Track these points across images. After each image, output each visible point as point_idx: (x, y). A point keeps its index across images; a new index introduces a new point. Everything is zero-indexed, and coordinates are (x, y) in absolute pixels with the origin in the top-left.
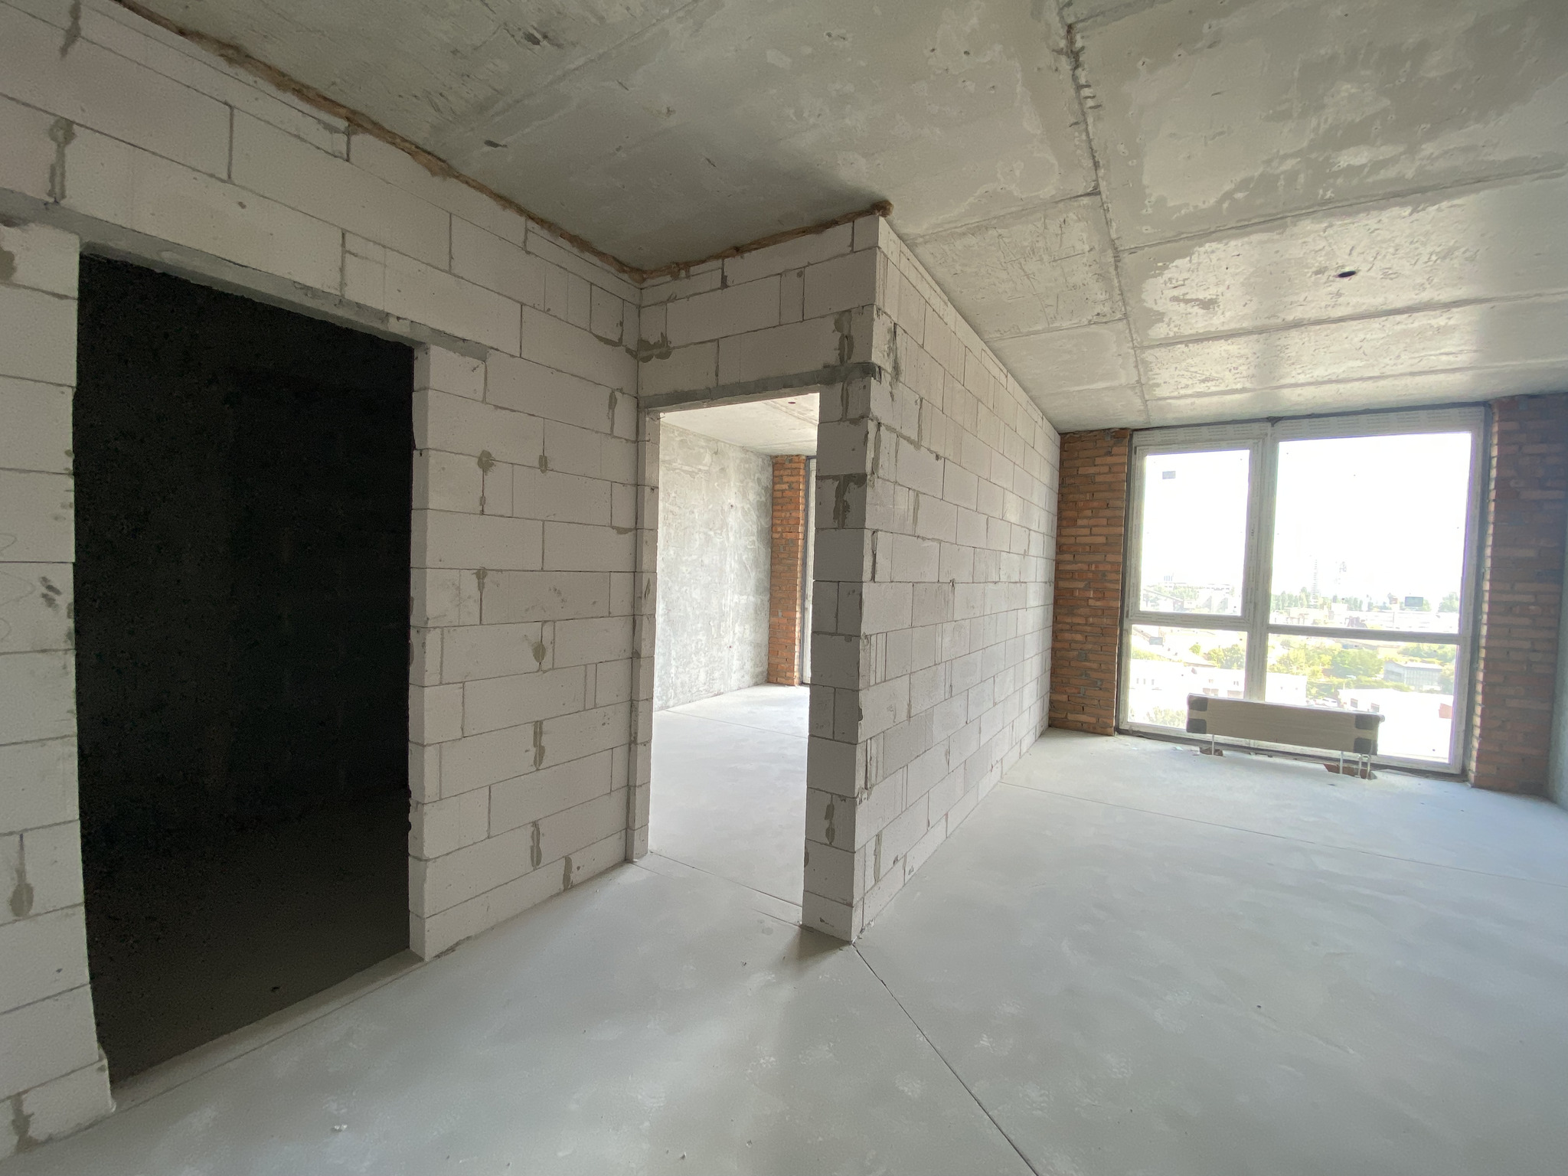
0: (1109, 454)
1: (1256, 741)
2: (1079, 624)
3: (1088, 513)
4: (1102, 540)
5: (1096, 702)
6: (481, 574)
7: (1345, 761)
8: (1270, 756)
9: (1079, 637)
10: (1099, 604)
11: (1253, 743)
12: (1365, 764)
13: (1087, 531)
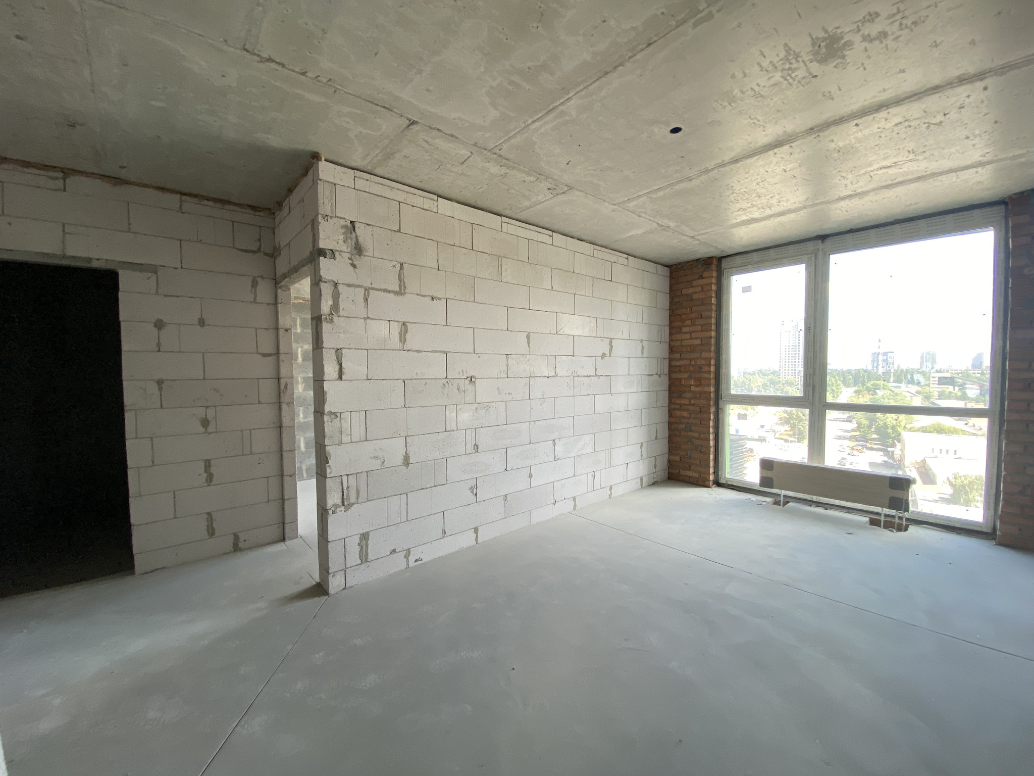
0: (701, 277)
1: (818, 497)
2: (685, 404)
3: (689, 322)
4: (698, 342)
5: (698, 462)
6: (160, 383)
7: (886, 515)
8: (826, 509)
9: (685, 414)
10: (697, 389)
11: (815, 498)
12: (900, 518)
13: (688, 336)
